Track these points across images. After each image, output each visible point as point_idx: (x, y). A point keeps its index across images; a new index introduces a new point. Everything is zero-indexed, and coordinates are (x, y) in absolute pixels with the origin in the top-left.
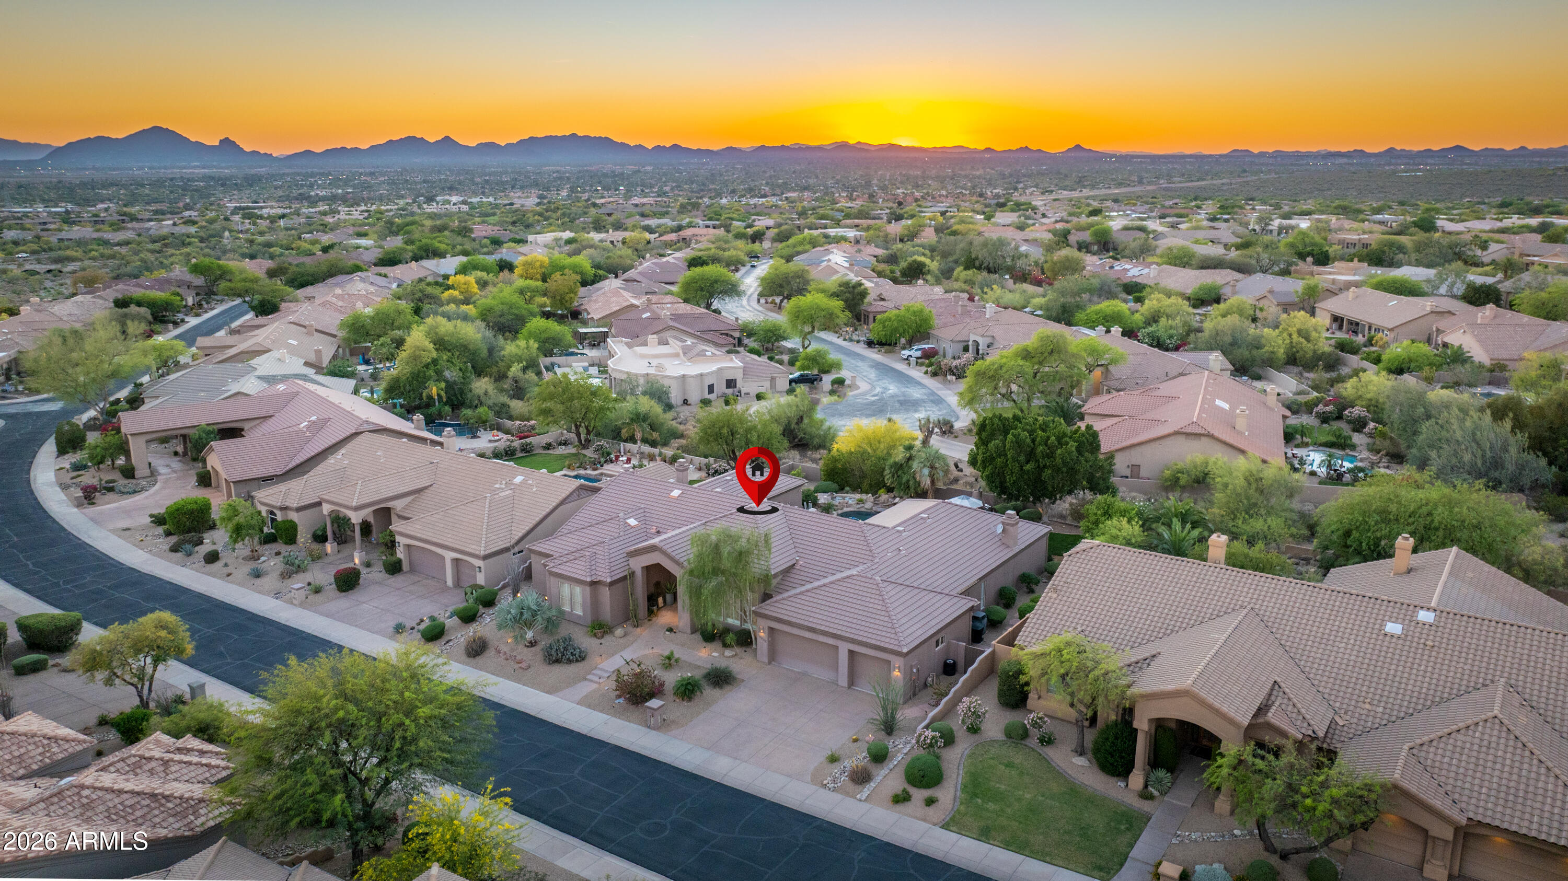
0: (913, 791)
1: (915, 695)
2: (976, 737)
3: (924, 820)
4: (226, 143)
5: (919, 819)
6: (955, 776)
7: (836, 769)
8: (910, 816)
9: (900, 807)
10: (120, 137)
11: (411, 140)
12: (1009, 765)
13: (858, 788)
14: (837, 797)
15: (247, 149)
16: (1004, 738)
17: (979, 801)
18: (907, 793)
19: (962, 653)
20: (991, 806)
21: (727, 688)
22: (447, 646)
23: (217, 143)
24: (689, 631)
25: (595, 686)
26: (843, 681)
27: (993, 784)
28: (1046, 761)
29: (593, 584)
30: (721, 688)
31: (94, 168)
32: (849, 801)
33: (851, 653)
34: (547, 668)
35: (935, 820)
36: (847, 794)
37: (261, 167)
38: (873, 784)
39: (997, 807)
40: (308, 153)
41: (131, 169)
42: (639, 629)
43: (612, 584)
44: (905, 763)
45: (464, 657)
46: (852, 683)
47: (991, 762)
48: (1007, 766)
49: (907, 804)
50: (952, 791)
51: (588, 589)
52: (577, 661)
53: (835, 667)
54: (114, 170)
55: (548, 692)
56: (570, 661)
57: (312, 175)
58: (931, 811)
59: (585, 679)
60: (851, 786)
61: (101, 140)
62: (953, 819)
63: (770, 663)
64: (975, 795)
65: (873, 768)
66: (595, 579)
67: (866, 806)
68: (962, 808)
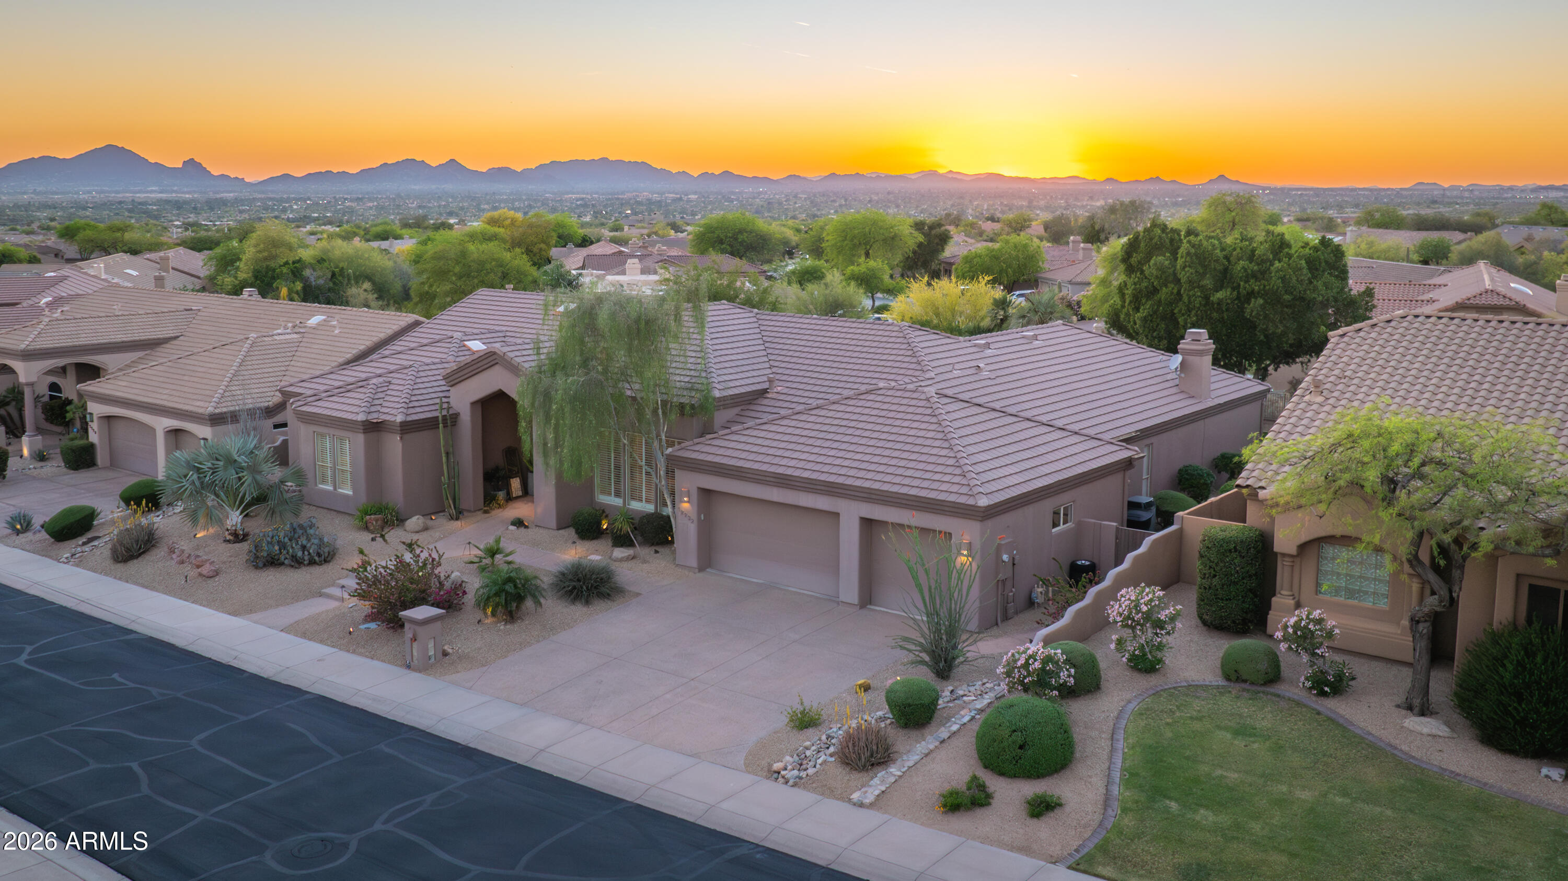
0: (998, 786)
1: (1006, 618)
2: (1153, 681)
3: (1025, 850)
4: (191, 164)
5: (1012, 848)
6: (1104, 755)
7: (809, 740)
8: (985, 840)
9: (962, 821)
10: (68, 156)
11: (410, 163)
12: (1242, 731)
13: (857, 778)
14: (803, 797)
15: (215, 173)
16: (1221, 682)
17: (1174, 806)
18: (982, 787)
19: (1110, 540)
20: (1205, 816)
21: (599, 605)
22: (87, 548)
23: (180, 166)
24: (553, 523)
25: (333, 604)
26: (850, 592)
27: (1204, 769)
28: (1334, 723)
29: (373, 428)
30: (587, 603)
31: (35, 192)
32: (833, 809)
33: (868, 524)
34: (254, 575)
35: (1056, 850)
36: (828, 792)
37: (231, 192)
38: (894, 770)
39: (1224, 819)
40: (286, 177)
41: (77, 193)
42: (458, 523)
43: (407, 428)
44: (975, 727)
45: (109, 562)
46: (867, 598)
47: (1197, 726)
48: (1237, 733)
49: (980, 812)
50: (1098, 783)
51: (360, 438)
52: (312, 563)
53: (834, 568)
54: (57, 193)
55: (235, 613)
56: (297, 563)
57: (288, 200)
58: (1043, 829)
59: (321, 595)
60: (839, 775)
61: (47, 161)
62: (1103, 848)
63: (701, 569)
64: (1157, 793)
65: (899, 739)
66: (374, 417)
67: (873, 818)
68: (1129, 821)
